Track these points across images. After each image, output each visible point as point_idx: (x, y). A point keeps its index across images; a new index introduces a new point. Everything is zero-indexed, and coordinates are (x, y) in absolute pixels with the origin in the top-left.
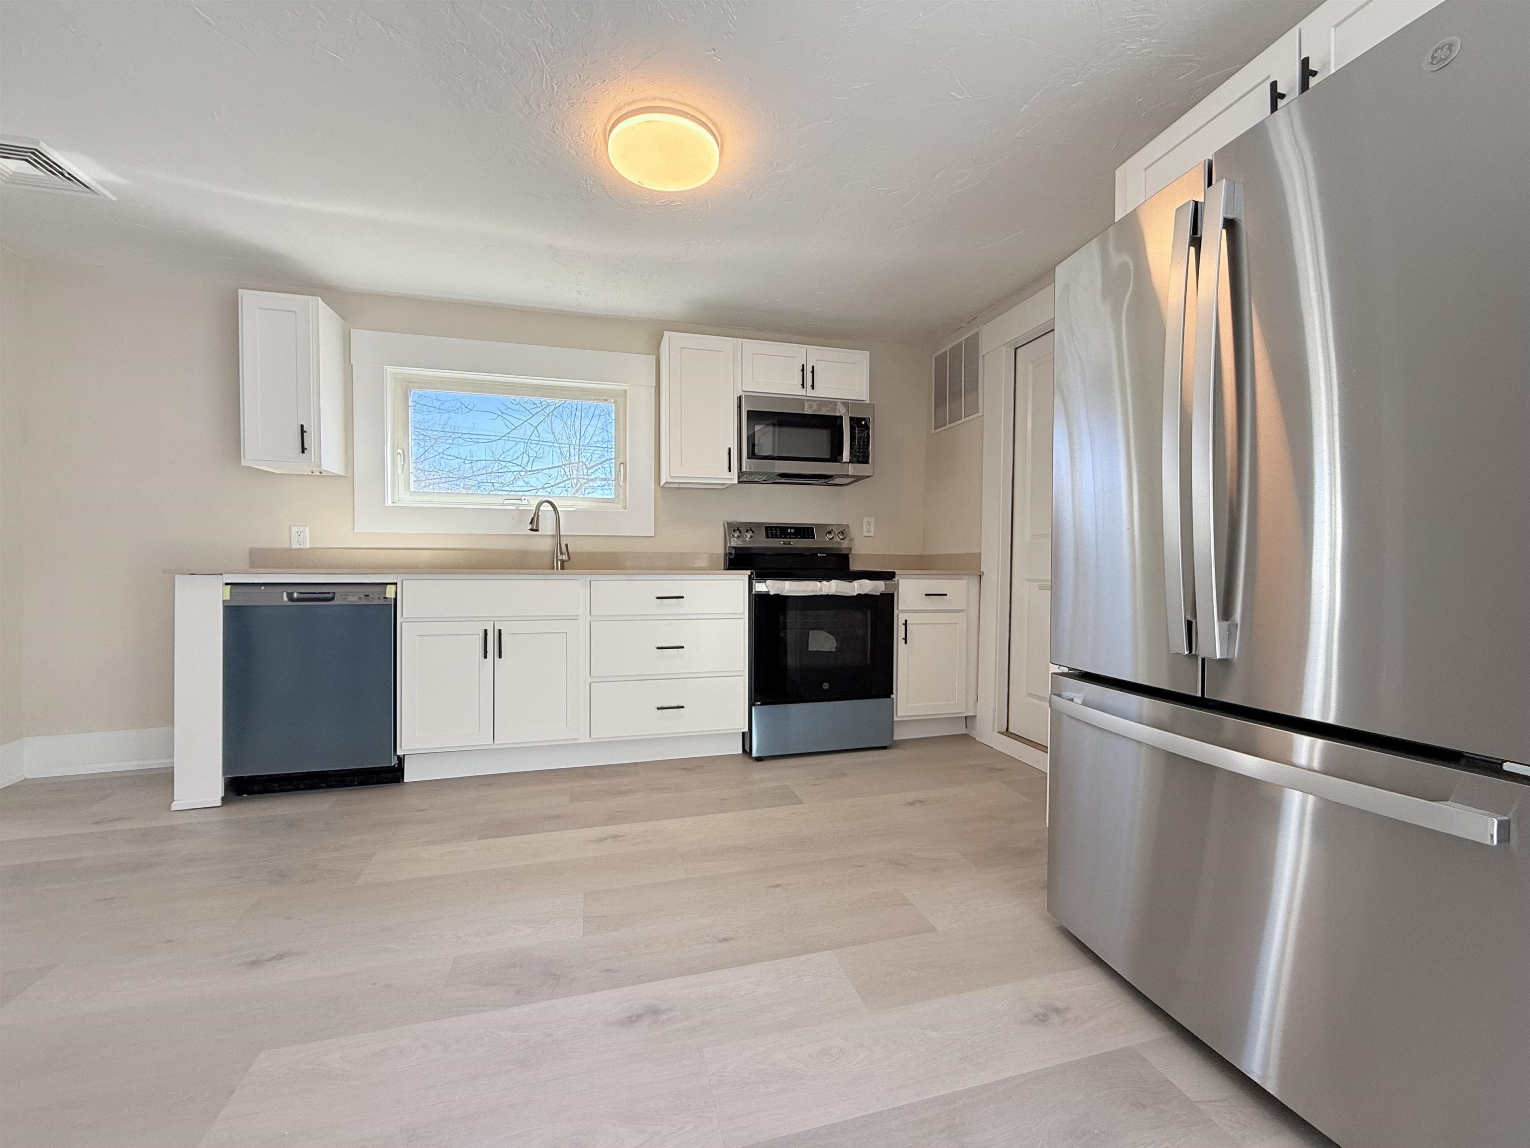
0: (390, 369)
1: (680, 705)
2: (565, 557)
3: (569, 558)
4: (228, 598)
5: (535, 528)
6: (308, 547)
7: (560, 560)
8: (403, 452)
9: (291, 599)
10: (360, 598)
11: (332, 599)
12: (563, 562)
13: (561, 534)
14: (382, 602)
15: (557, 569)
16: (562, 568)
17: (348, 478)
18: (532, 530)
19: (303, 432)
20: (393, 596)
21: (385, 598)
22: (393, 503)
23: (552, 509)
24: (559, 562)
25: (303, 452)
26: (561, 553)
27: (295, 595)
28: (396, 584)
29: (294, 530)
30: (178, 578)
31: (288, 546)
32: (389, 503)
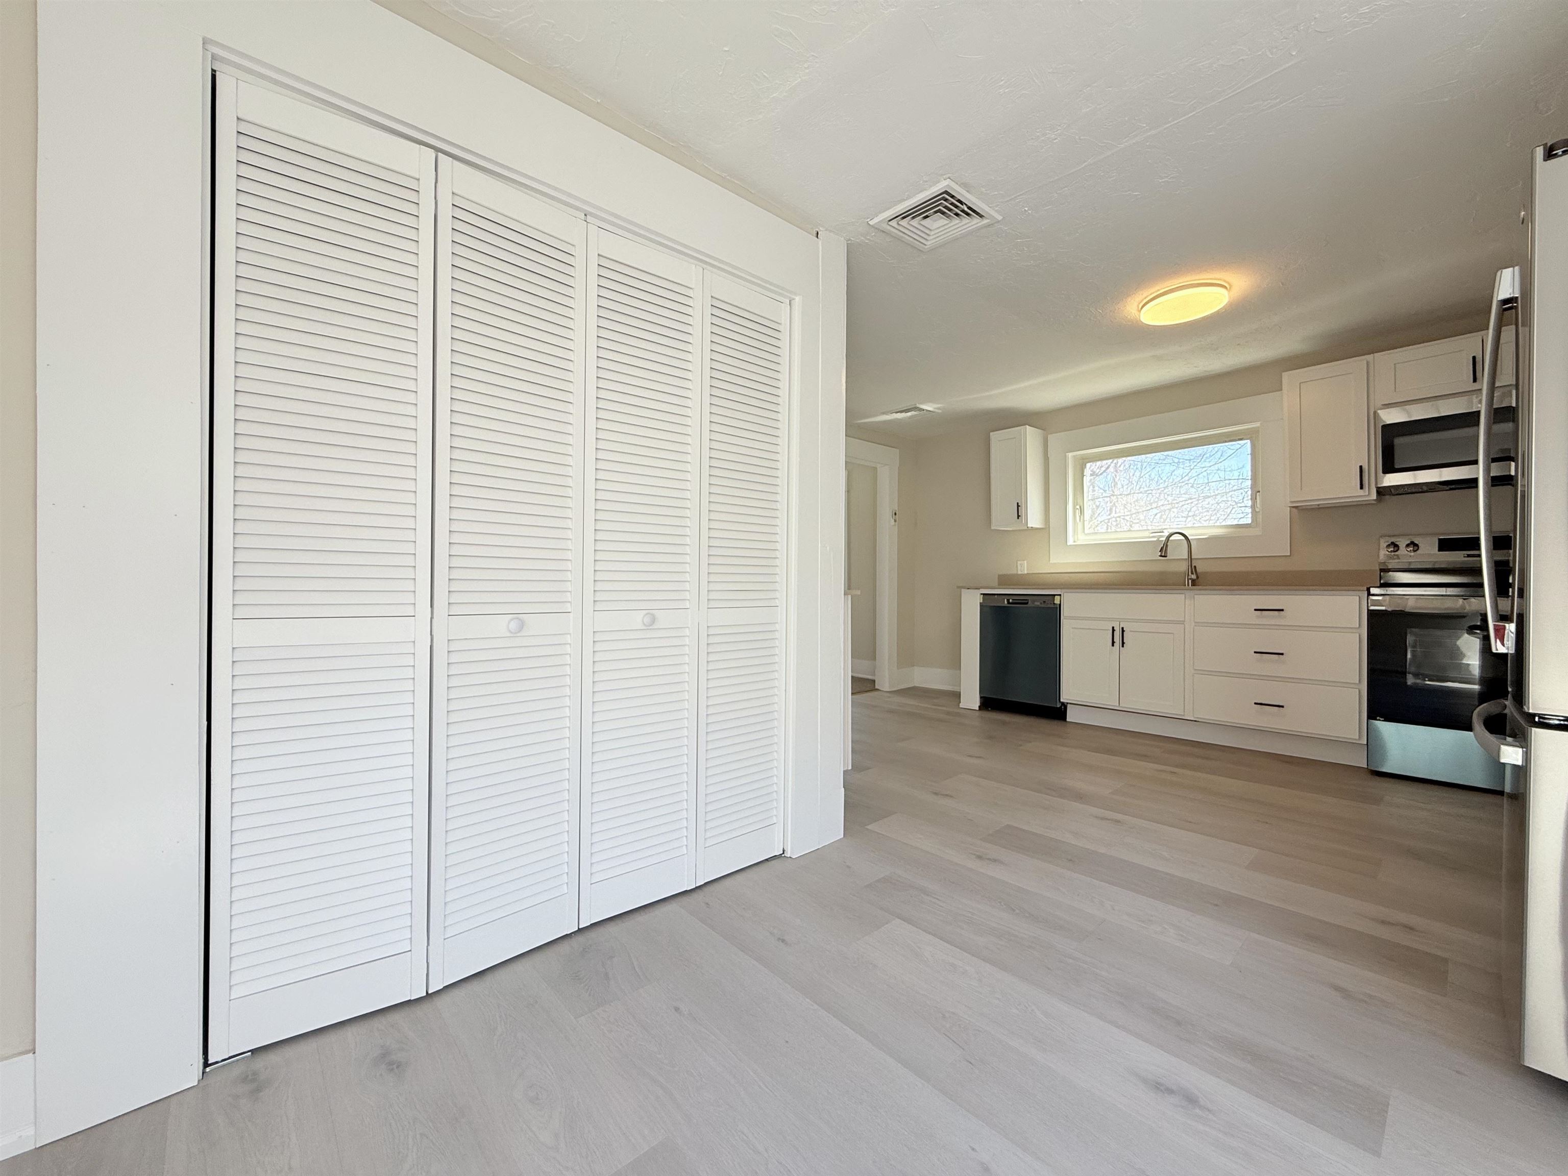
0: (1070, 455)
1: (1281, 704)
2: (1194, 577)
3: (1198, 577)
4: (982, 601)
5: (1163, 555)
6: (1026, 572)
7: (1190, 579)
8: (1080, 507)
9: (1009, 602)
10: (1041, 603)
11: (1027, 603)
12: (1193, 581)
13: (1193, 557)
14: (1052, 606)
15: (1188, 585)
16: (1193, 585)
17: (1045, 530)
18: (1161, 556)
19: (1018, 506)
20: (1059, 603)
21: (1054, 604)
22: (1074, 542)
23: (1183, 538)
24: (1190, 581)
25: (1018, 518)
26: (1192, 573)
27: (1011, 601)
28: (1060, 595)
29: (1019, 562)
30: (962, 590)
31: (1015, 572)
32: (1070, 542)
